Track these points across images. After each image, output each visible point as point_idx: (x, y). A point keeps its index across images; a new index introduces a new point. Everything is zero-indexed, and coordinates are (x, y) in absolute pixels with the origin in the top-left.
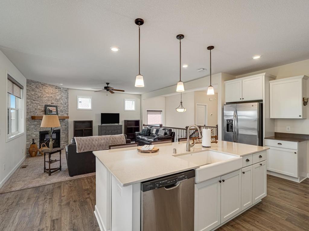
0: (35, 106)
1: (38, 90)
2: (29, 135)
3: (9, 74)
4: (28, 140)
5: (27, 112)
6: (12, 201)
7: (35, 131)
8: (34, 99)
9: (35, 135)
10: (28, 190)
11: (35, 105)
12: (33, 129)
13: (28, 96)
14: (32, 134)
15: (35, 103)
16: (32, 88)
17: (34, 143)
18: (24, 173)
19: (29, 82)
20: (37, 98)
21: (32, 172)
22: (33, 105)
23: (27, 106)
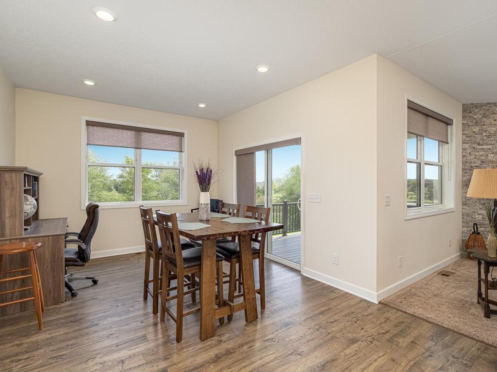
0: (482, 155)
1: (487, 121)
2: (468, 215)
3: (410, 99)
4: (465, 223)
5: (464, 169)
6: (388, 329)
7: (480, 209)
8: (478, 140)
9: (481, 216)
10: (425, 322)
11: (481, 153)
12: (478, 204)
13: (464, 137)
14: (474, 212)
15: (482, 149)
16: (475, 119)
17: (476, 233)
18: (437, 286)
19: (468, 109)
20: (485, 138)
21: (454, 289)
22: (477, 154)
23: (463, 156)
